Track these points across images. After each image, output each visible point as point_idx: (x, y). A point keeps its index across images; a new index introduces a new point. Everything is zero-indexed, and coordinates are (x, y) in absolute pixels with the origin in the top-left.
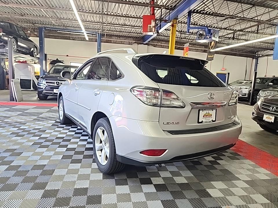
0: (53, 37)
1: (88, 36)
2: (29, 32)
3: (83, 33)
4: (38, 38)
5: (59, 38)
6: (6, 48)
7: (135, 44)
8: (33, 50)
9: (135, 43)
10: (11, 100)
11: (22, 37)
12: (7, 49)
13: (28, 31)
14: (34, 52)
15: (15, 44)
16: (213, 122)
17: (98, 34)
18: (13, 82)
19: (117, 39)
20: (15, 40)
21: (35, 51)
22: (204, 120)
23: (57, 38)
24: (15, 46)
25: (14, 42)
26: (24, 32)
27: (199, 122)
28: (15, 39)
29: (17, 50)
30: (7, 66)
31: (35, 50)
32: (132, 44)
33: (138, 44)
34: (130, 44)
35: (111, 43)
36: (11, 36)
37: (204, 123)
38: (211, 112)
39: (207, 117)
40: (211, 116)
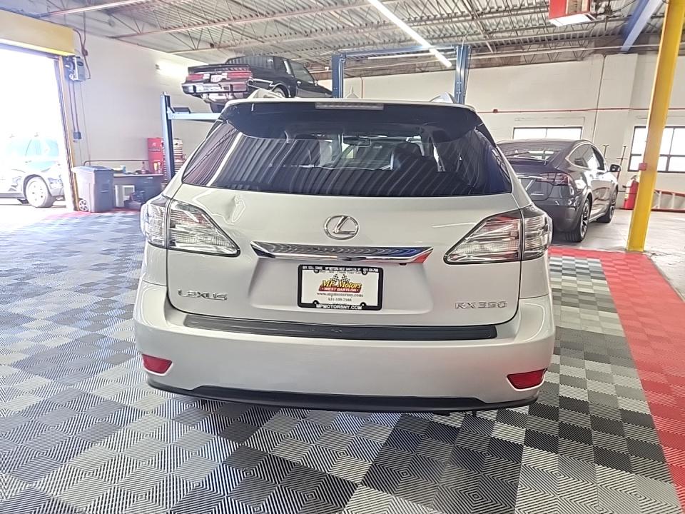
0: (381, 72)
1: (447, 57)
2: (328, 68)
3: (428, 51)
4: (331, 81)
5: (392, 71)
7: (595, 55)
9: (595, 52)
11: (299, 82)
13: (326, 68)
16: (363, 309)
17: (460, 46)
19: (528, 52)
20: (282, 91)
22: (324, 299)
23: (388, 72)
32: (582, 59)
33: (605, 53)
34: (577, 58)
35: (518, 63)
36: (273, 84)
37: (322, 308)
38: (354, 277)
39: (336, 291)
40: (358, 289)
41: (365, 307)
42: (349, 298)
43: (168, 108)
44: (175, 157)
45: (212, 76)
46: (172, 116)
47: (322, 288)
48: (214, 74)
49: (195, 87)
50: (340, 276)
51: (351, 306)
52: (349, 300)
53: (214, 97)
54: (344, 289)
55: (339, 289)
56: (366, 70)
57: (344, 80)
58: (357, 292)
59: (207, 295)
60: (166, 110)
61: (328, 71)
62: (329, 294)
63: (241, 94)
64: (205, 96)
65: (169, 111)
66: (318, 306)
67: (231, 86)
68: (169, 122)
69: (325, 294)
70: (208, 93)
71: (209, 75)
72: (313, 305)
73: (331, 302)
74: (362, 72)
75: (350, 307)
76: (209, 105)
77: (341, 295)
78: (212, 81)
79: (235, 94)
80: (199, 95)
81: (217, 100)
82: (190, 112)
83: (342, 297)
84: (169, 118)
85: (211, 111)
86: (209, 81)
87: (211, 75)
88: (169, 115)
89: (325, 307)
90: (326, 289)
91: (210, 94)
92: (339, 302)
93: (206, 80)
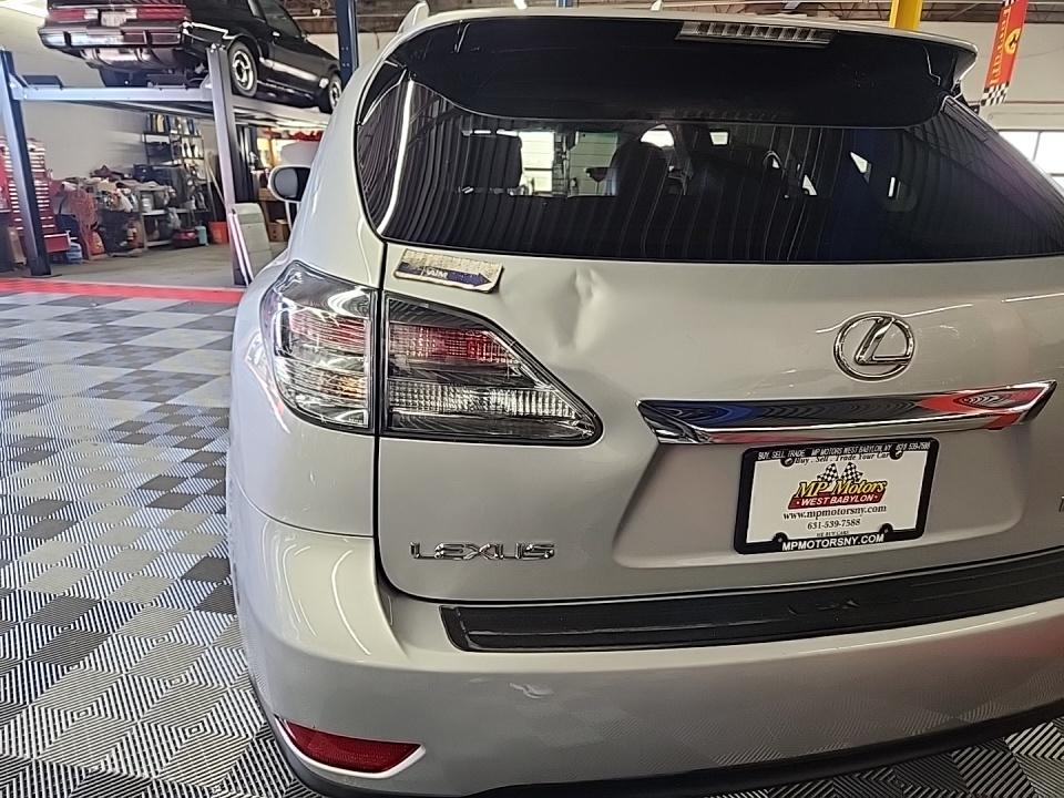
2: (318, 12)
6: (207, 86)
8: (327, 86)
10: (236, 283)
11: (276, 34)
12: (209, 86)
13: (315, 11)
14: (334, 94)
15: (249, 67)
16: (885, 540)
18: (236, 216)
20: (247, 50)
21: (335, 90)
24: (251, 74)
25: (245, 57)
26: (291, 17)
27: (741, 546)
28: (247, 45)
29: (258, 90)
30: (263, 155)
31: (335, 86)
36: (229, 34)
37: (796, 549)
38: (872, 467)
39: (828, 504)
40: (878, 495)
41: (889, 533)
42: (856, 516)
43: (11, 78)
44: (35, 176)
45: (104, 15)
46: (21, 93)
47: (796, 503)
48: (110, 10)
49: (68, 37)
50: (841, 465)
51: (861, 536)
52: (854, 523)
53: (110, 56)
54: (847, 499)
55: (834, 500)
56: (384, 19)
57: (359, 35)
58: (874, 501)
59: (498, 549)
60: (8, 80)
61: (318, 16)
62: (810, 514)
63: (169, 50)
64: (89, 54)
65: (14, 84)
66: (785, 546)
67: (148, 33)
68: (15, 105)
69: (801, 515)
70: (97, 48)
71: (96, 12)
72: (775, 545)
73: (816, 534)
74: (378, 24)
75: (859, 539)
76: (97, 71)
77: (838, 512)
78: (103, 23)
79: (154, 50)
80: (77, 52)
81: (115, 62)
82: (62, 87)
83: (839, 518)
84: (15, 98)
85: (102, 83)
86: (97, 23)
87: (100, 11)
88: (14, 92)
89: (801, 546)
90: (804, 502)
91: (101, 50)
92: (830, 531)
93: (92, 21)
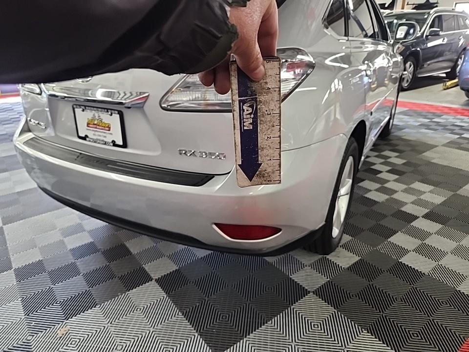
16: (114, 146)
27: (79, 137)
39: (96, 128)
41: (114, 144)
42: (105, 135)
47: (88, 125)
50: (97, 115)
51: (106, 142)
52: (105, 137)
54: (101, 127)
55: (98, 127)
58: (109, 130)
62: (93, 130)
66: (87, 139)
69: (90, 130)
72: (84, 138)
73: (95, 137)
77: (100, 132)
83: (101, 134)
89: (91, 140)
90: (90, 125)
92: (99, 138)
